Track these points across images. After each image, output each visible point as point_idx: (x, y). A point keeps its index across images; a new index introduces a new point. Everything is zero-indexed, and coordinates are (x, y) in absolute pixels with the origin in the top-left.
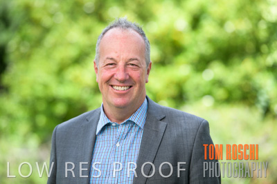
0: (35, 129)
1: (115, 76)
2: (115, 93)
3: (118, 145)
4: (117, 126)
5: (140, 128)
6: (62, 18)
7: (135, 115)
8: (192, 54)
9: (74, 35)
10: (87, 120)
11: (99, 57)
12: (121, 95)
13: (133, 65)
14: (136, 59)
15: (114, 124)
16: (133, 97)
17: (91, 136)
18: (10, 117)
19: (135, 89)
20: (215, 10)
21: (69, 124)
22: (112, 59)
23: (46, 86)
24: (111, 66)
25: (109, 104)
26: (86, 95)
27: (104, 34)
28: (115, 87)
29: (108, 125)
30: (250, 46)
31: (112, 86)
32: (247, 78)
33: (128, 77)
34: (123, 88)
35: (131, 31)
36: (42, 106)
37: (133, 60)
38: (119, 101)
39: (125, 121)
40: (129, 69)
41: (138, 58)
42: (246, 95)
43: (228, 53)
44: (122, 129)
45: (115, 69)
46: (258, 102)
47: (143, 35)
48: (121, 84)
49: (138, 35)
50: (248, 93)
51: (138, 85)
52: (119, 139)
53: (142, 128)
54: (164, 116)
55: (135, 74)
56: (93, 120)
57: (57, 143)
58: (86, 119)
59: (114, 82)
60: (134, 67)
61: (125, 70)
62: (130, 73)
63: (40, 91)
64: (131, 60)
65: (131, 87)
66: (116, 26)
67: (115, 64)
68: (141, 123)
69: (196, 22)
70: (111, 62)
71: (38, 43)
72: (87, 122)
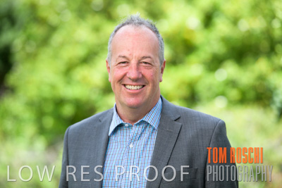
0: (42, 131)
1: (128, 75)
2: (128, 92)
3: (131, 146)
4: (130, 127)
5: (154, 129)
6: (69, 16)
7: (149, 115)
8: (205, 53)
9: (82, 34)
10: (100, 121)
11: (112, 55)
12: (134, 95)
13: (146, 63)
14: (149, 57)
15: (126, 125)
16: (146, 97)
17: (104, 138)
18: (16, 118)
19: (148, 89)
20: (229, 8)
21: (82, 125)
22: (124, 57)
23: (53, 87)
24: (123, 65)
25: (122, 104)
26: (94, 96)
27: (116, 31)
28: (128, 87)
29: (120, 126)
30: (265, 45)
31: (125, 85)
32: (262, 78)
33: (141, 76)
34: (135, 88)
35: (144, 29)
36: (49, 108)
37: (146, 57)
38: (132, 101)
39: (139, 122)
40: (142, 68)
41: (152, 56)
42: (260, 96)
43: (241, 52)
44: (136, 130)
45: (127, 68)
46: (273, 102)
47: (156, 32)
48: (134, 83)
49: (151, 32)
50: (262, 94)
51: (151, 84)
52: (133, 140)
53: (156, 128)
54: (179, 116)
55: (148, 73)
56: (106, 121)
57: (69, 145)
58: (98, 119)
59: (127, 81)
60: (147, 65)
61: (138, 68)
62: (143, 72)
63: (47, 92)
64: (144, 58)
65: (144, 86)
66: (128, 23)
67: (128, 62)
68: (155, 124)
69: (208, 20)
70: (124, 60)
71: (45, 42)
72: (100, 123)
